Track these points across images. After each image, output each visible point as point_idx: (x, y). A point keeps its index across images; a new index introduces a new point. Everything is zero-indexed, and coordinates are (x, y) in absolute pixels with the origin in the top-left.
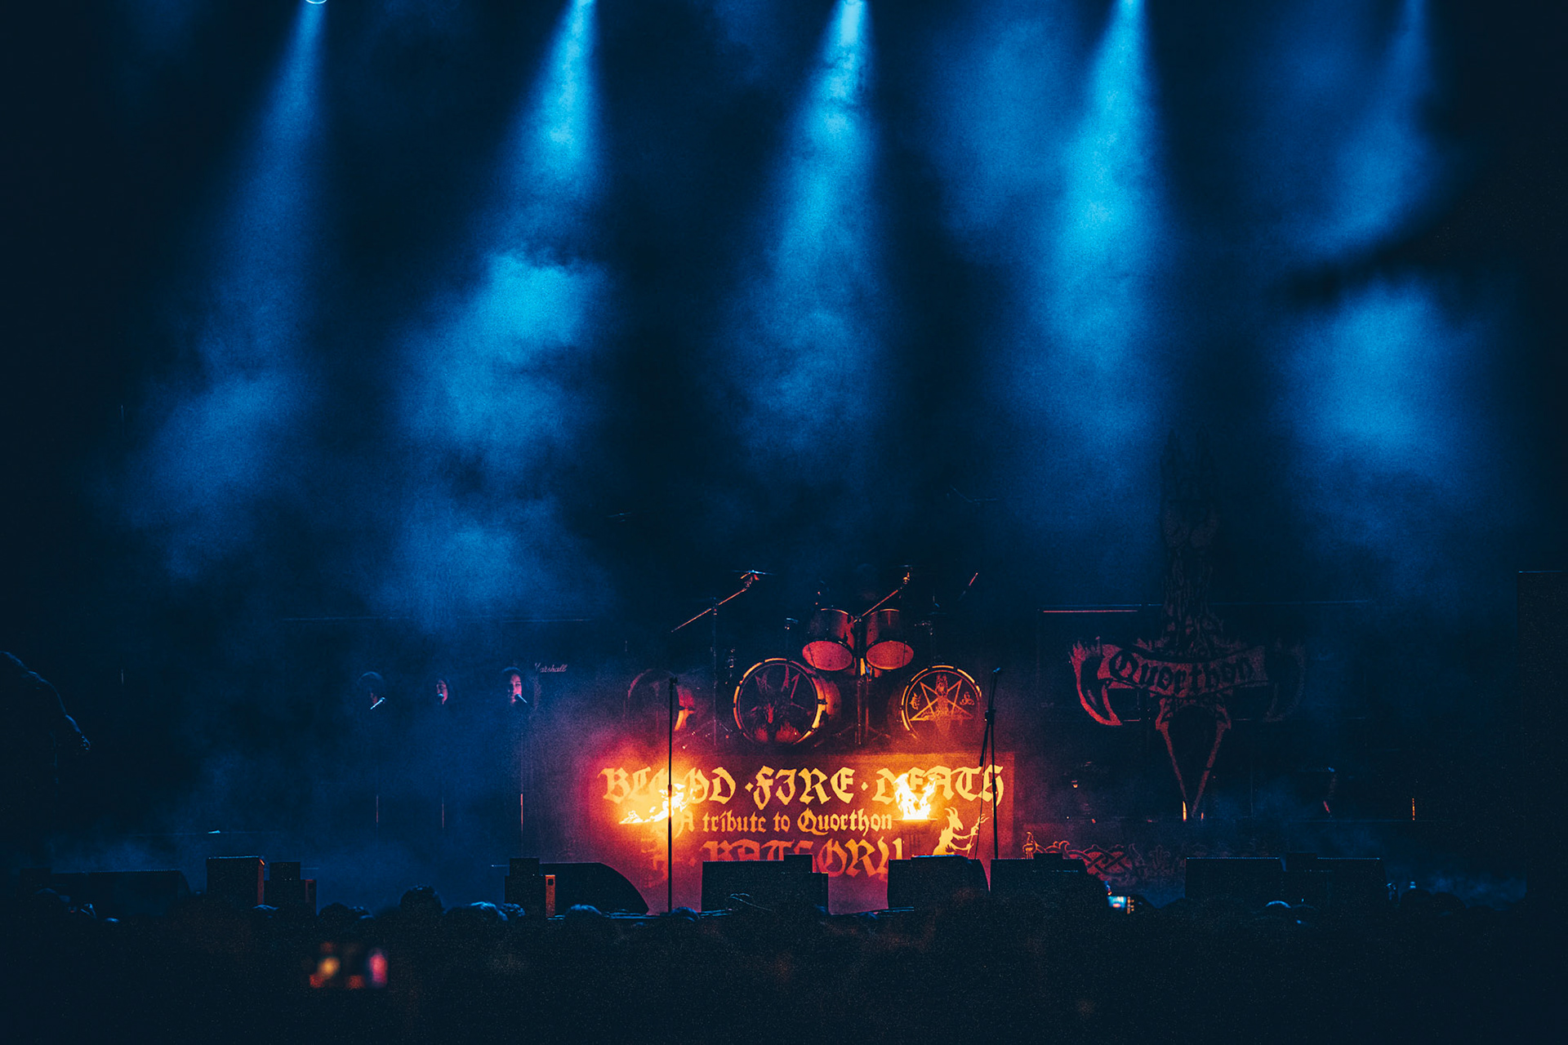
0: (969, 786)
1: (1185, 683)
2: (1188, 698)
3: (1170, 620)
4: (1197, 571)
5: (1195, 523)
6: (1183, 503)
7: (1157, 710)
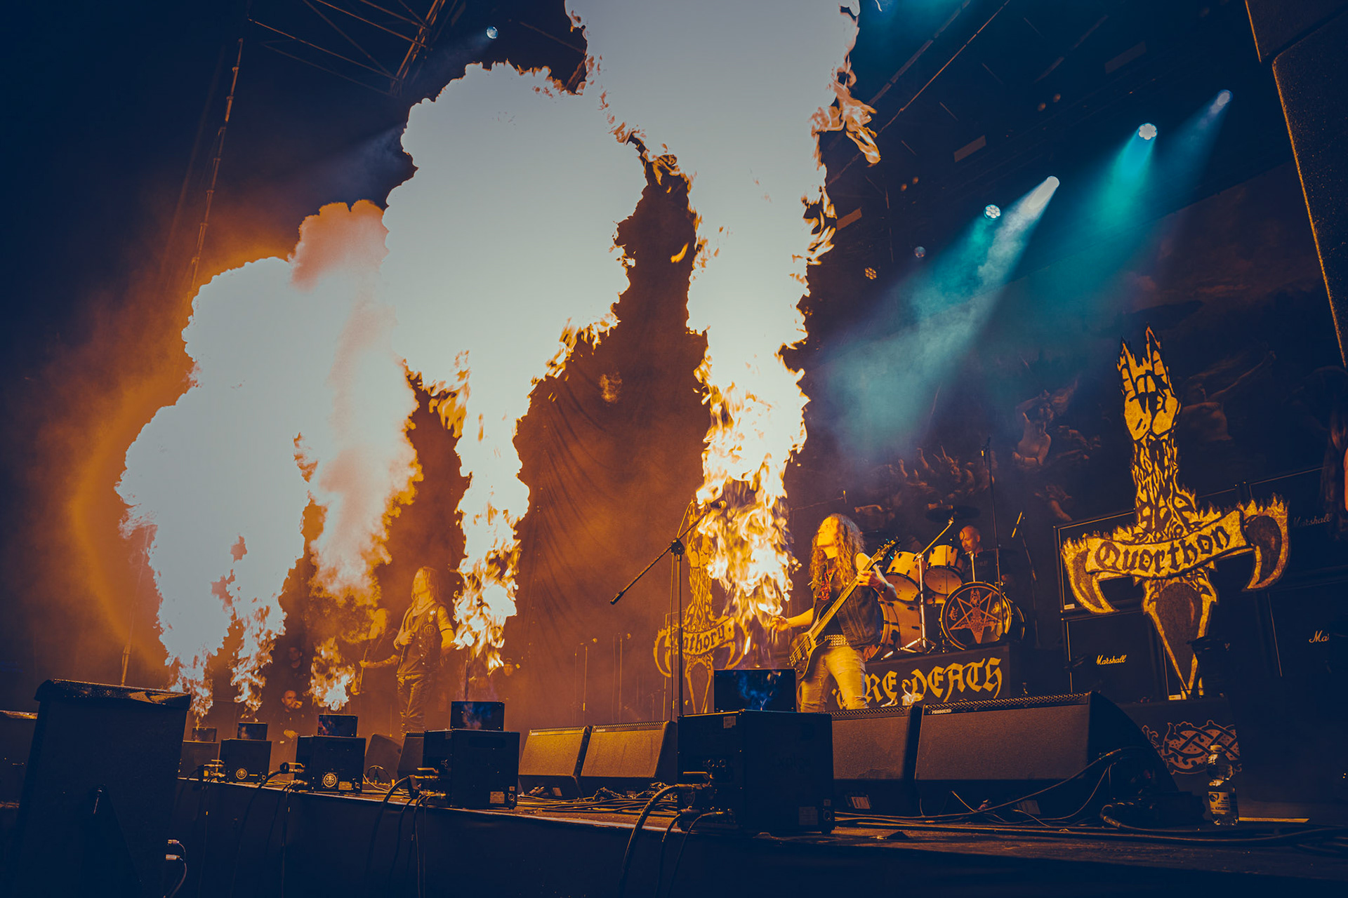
0: (976, 679)
1: (1166, 562)
2: (1170, 576)
3: (1144, 505)
4: (1163, 454)
5: (1154, 413)
6: (1141, 398)
7: (1143, 593)
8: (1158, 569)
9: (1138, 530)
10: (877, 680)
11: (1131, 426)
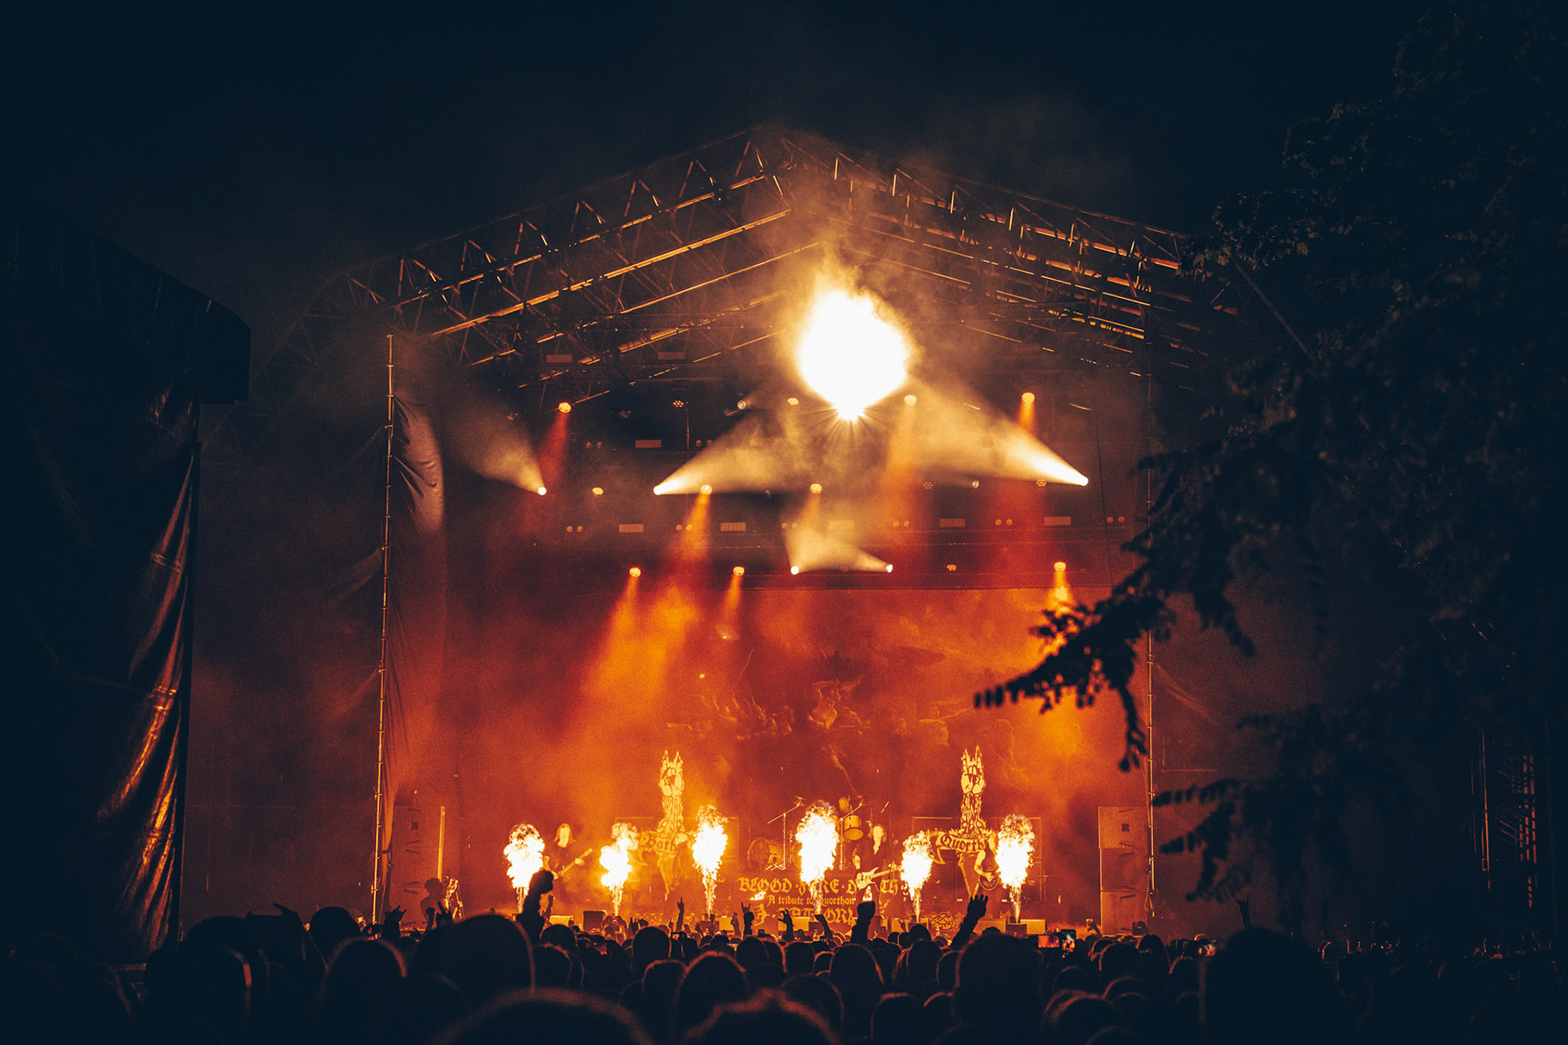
0: (884, 887)
1: (971, 848)
2: (971, 853)
3: (964, 822)
4: (975, 802)
5: (974, 784)
6: (970, 776)
7: (959, 858)
8: (967, 850)
9: (960, 832)
10: (827, 883)
11: (964, 787)
